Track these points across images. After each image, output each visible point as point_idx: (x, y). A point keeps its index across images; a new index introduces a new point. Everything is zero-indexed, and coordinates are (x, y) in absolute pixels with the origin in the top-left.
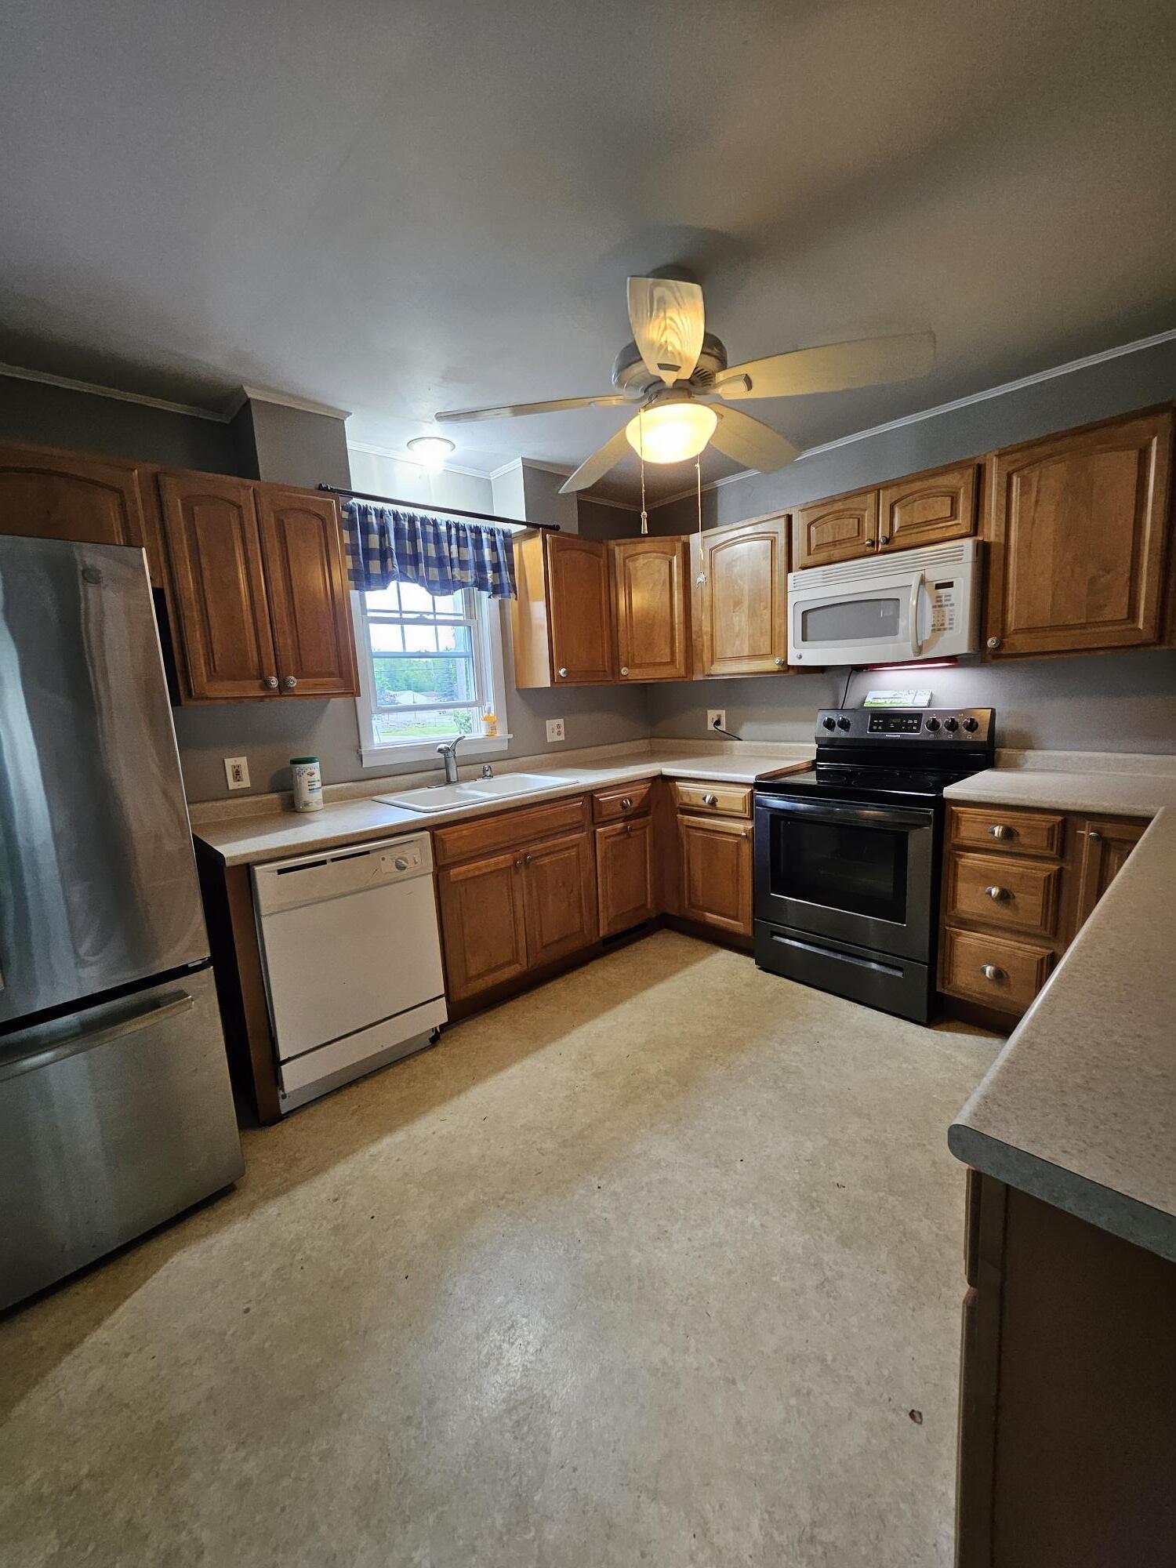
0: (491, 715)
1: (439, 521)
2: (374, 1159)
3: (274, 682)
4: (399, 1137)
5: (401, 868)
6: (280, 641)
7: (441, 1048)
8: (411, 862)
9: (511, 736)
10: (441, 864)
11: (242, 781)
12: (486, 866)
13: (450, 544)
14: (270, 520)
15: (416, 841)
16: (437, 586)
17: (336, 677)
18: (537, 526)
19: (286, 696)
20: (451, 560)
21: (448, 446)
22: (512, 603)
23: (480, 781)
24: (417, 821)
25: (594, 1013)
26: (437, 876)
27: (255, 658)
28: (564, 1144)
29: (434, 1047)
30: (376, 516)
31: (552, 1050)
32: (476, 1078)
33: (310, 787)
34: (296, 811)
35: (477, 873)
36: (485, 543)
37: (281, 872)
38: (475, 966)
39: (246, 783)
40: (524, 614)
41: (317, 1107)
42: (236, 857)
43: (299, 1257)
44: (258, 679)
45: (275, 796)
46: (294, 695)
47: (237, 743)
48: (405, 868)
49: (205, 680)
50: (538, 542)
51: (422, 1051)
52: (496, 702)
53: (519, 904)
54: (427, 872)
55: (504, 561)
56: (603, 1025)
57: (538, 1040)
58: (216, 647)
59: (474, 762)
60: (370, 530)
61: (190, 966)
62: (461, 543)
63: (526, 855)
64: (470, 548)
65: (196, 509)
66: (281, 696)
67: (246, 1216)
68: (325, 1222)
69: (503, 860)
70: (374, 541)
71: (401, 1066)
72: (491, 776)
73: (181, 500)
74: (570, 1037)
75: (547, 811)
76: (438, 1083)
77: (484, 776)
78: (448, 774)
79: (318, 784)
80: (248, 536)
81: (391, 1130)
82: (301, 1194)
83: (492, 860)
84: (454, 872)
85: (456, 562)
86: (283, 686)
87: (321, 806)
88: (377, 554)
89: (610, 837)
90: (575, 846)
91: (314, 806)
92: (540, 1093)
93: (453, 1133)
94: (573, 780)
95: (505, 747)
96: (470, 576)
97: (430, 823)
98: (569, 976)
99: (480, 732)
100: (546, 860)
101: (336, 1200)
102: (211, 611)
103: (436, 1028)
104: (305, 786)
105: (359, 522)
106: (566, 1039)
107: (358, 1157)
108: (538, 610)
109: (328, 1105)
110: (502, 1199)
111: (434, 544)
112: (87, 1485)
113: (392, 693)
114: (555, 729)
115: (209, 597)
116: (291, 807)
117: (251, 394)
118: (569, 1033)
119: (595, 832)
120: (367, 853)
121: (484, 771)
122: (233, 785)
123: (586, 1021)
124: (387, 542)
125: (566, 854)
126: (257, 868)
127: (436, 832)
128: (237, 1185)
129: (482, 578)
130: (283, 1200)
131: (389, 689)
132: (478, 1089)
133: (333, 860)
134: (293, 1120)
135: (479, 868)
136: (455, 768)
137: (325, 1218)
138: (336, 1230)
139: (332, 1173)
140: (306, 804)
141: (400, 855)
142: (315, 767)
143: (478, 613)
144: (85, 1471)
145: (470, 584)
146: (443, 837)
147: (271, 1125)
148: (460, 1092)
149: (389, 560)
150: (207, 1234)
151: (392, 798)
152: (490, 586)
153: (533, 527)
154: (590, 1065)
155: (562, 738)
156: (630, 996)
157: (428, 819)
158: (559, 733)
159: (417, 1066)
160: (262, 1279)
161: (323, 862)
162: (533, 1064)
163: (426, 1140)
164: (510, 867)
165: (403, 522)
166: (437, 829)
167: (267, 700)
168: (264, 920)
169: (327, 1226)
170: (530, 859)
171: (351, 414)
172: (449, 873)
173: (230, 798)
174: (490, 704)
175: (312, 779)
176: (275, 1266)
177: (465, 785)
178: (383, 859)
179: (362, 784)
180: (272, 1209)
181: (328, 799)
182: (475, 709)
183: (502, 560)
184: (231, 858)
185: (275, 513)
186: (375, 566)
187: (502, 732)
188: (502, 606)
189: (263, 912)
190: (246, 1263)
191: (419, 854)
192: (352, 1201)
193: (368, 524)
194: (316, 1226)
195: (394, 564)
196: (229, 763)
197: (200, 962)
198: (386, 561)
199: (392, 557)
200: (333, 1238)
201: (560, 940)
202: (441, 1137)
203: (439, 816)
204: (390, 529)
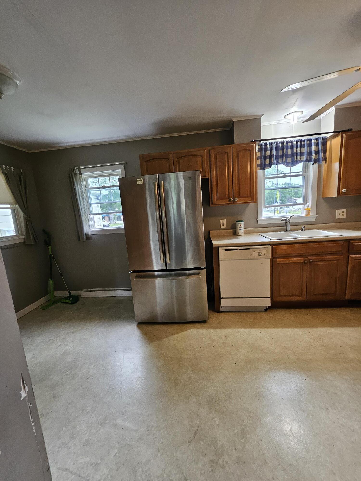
0: (309, 208)
1: (293, 141)
2: (238, 332)
3: (232, 200)
4: (246, 330)
5: (260, 255)
6: (234, 188)
7: (267, 313)
8: (263, 254)
9: (317, 216)
10: (274, 257)
11: (224, 226)
12: (292, 261)
13: (297, 148)
14: (235, 154)
15: (266, 248)
16: (290, 164)
17: (249, 197)
18: (339, 132)
19: (235, 203)
20: (297, 153)
21: (300, 113)
22: (324, 165)
23: (299, 231)
24: (267, 242)
25: (331, 325)
26: (272, 260)
27: (228, 194)
28: (298, 359)
29: (265, 312)
30: (270, 145)
31: (307, 330)
32: (275, 326)
33: (240, 229)
34: (236, 235)
35: (288, 262)
36: (313, 144)
37: (225, 250)
38: (283, 292)
39: (225, 226)
40: (329, 169)
41: (229, 313)
42: (215, 244)
43: (214, 344)
44: (228, 199)
45: (231, 230)
46: (237, 203)
47: (223, 216)
48: (261, 255)
49: (216, 200)
50: (339, 139)
51: (262, 311)
52: (312, 203)
53: (305, 277)
54: (268, 258)
55: (321, 149)
56: (334, 331)
57: (303, 325)
58: (219, 192)
59: (299, 224)
60: (267, 150)
61: (202, 268)
62: (302, 146)
63: (311, 259)
64: (306, 147)
65: (217, 156)
66: (233, 203)
67: (206, 329)
68: (221, 340)
69: (299, 260)
70: (268, 153)
71: (254, 313)
72: (305, 230)
73: (214, 155)
74: (317, 329)
75: (324, 245)
76: (263, 322)
77: (302, 230)
78: (286, 228)
79: (242, 228)
80: (229, 160)
81: (245, 327)
82: (219, 331)
83: (295, 259)
84: (278, 260)
85: (299, 154)
86: (234, 200)
87: (243, 234)
88: (269, 157)
89: (357, 260)
90: (337, 260)
91: (240, 234)
92: (296, 341)
93: (262, 337)
94: (340, 234)
95: (314, 220)
96: (305, 158)
97: (272, 243)
98: (326, 309)
99: (303, 214)
100: (320, 263)
101: (226, 336)
102: (219, 182)
103: (267, 306)
104: (239, 228)
105: (263, 148)
106: (315, 329)
107: (234, 330)
108: (336, 166)
109: (232, 314)
110: (269, 362)
111: (291, 149)
112: (169, 358)
113: (295, 198)
114: (340, 214)
115: (218, 178)
116: (235, 234)
117: (234, 120)
118: (317, 327)
119: (349, 256)
120: (249, 249)
121: (302, 228)
122: (222, 227)
123: (326, 326)
124: (272, 153)
125: (331, 262)
126: (220, 248)
127: (274, 246)
128: (207, 322)
129: (310, 158)
130: (215, 330)
131: (294, 197)
132: (274, 329)
133: (239, 249)
134: (223, 314)
135: (289, 261)
136: (289, 227)
137: (222, 339)
138: (224, 343)
139: (227, 330)
140: (239, 233)
141: (260, 251)
142: (242, 223)
143: (309, 171)
144: (169, 356)
145: (304, 161)
146: (276, 248)
147: (218, 312)
148: (268, 327)
149: (272, 158)
150: (199, 328)
151: (264, 234)
152: (313, 160)
153: (336, 133)
154: (321, 341)
155: (344, 217)
156: (353, 326)
157: (271, 242)
158: (343, 215)
159: (258, 315)
160: (205, 343)
161: (237, 250)
162: (297, 331)
163: (253, 335)
164: (302, 263)
165: (279, 145)
166: (273, 245)
167: (230, 205)
168: (220, 261)
169: (221, 341)
170: (312, 262)
171: (263, 115)
172: (277, 260)
173: (221, 230)
174: (309, 204)
175: (241, 226)
176: (208, 342)
177: (292, 232)
178: (254, 252)
179: (255, 229)
180: (212, 331)
181: (245, 232)
182: (303, 206)
183: (320, 149)
184: (214, 245)
185: (237, 152)
186: (267, 161)
187: (313, 214)
188: (320, 167)
189: (220, 259)
190: (203, 338)
191: (267, 252)
192: (229, 339)
193: (266, 148)
194: (219, 339)
195: (274, 160)
196: (222, 221)
197: (203, 268)
198: (271, 159)
199: (273, 157)
200: (222, 344)
201: (322, 294)
202: (258, 336)
203: (278, 241)
204: (274, 148)
